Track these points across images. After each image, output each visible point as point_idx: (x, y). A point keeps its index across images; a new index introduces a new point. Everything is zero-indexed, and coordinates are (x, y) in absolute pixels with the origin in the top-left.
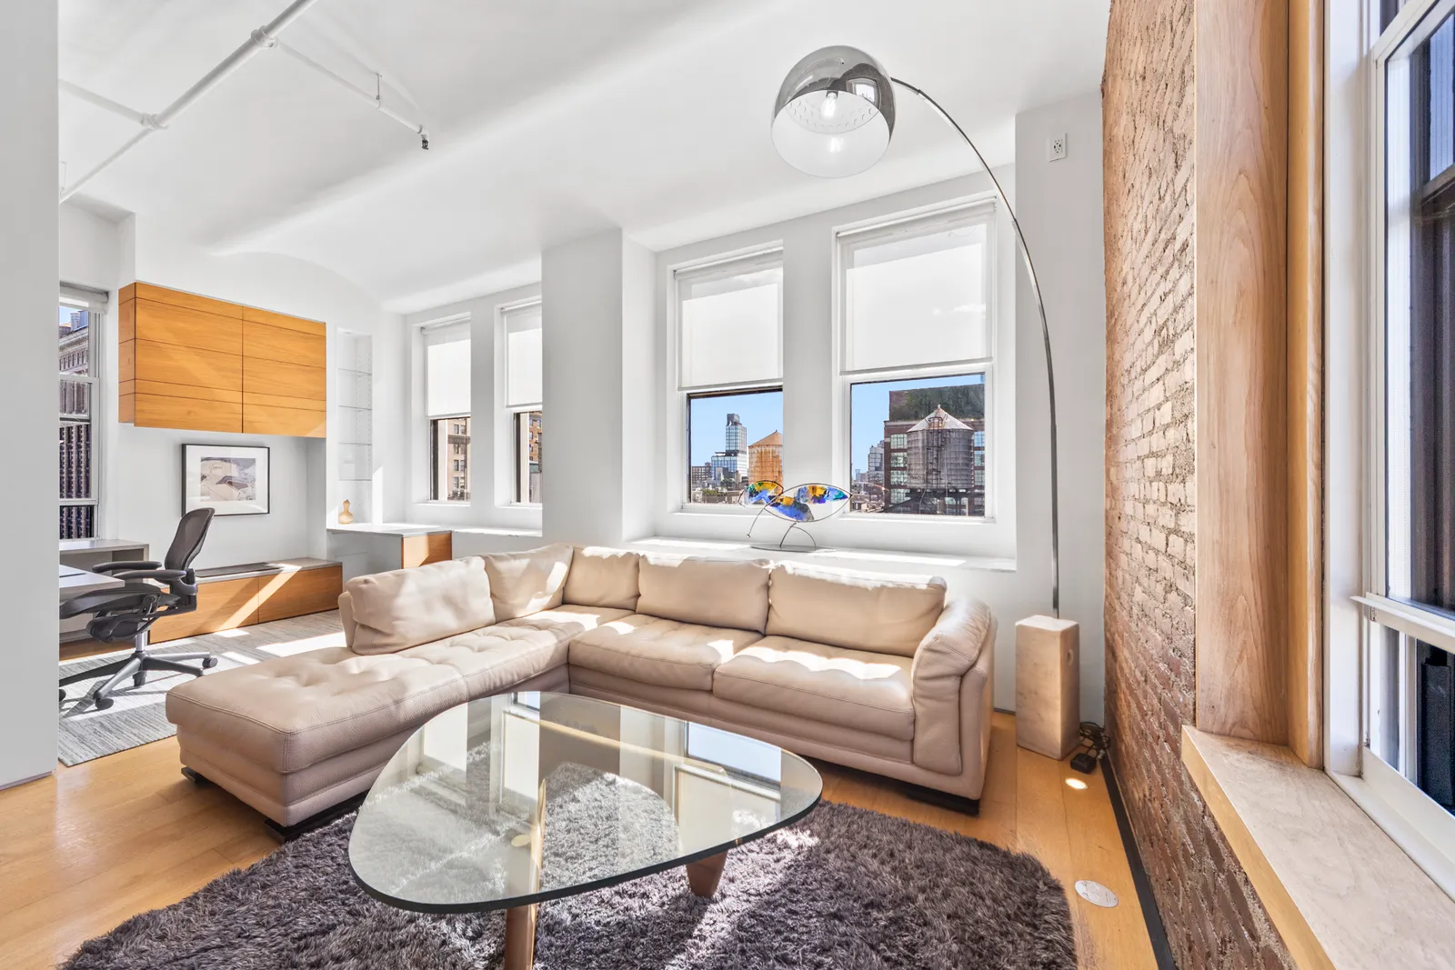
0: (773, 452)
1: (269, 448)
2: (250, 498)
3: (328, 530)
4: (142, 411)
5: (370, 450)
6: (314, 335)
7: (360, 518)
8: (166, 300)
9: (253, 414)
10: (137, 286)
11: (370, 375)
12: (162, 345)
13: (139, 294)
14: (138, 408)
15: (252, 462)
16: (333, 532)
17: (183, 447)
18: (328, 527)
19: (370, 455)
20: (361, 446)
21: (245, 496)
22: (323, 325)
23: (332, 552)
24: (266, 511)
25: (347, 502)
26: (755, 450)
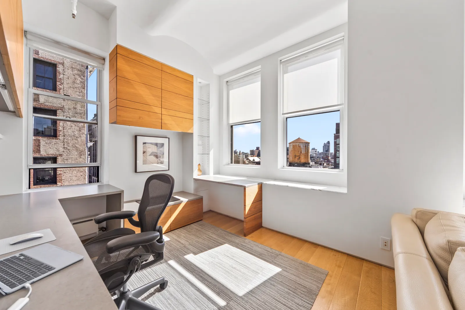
0: (299, 145)
1: (169, 138)
2: (162, 163)
3: (194, 179)
4: (120, 116)
5: (209, 140)
6: (188, 80)
7: (204, 173)
8: (130, 56)
9: (167, 120)
10: (118, 47)
11: (209, 103)
12: (131, 81)
13: (119, 51)
14: (118, 114)
15: (162, 145)
16: (196, 180)
17: (136, 137)
18: (194, 177)
19: (209, 142)
20: (205, 137)
21: (160, 162)
22: (192, 76)
23: (196, 190)
24: (168, 169)
25: (199, 165)
26: (292, 144)
